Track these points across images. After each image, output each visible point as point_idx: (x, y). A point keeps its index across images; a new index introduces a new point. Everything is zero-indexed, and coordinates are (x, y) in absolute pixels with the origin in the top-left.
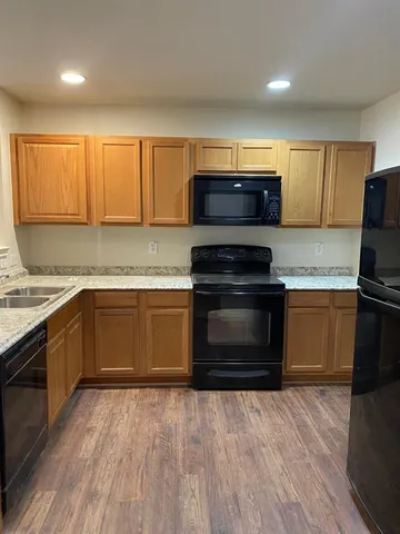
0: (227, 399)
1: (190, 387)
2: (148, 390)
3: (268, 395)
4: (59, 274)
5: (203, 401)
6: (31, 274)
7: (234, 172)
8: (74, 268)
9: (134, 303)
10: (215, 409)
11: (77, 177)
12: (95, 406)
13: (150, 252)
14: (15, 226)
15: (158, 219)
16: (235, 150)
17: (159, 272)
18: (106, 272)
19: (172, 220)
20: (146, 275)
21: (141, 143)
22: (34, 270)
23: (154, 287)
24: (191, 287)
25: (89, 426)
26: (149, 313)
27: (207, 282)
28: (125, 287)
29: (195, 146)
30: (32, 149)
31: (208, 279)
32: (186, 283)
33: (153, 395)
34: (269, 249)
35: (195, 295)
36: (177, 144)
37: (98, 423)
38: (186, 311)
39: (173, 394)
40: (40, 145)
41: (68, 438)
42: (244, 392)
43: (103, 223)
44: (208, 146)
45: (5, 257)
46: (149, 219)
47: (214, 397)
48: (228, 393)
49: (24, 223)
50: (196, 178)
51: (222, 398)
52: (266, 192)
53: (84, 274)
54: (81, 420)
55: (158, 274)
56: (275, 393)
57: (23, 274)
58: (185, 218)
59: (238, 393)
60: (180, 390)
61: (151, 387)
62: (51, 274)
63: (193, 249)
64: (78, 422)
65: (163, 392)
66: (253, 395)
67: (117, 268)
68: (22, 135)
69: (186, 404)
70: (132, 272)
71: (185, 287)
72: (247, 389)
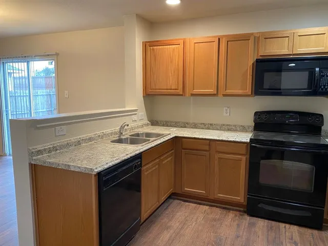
0: (271, 227)
1: (245, 212)
2: (214, 208)
3: (308, 232)
4: (167, 126)
5: (252, 225)
6: (152, 125)
7: (290, 55)
8: (176, 123)
9: (207, 148)
10: (260, 233)
11: (178, 65)
12: (177, 212)
13: (225, 114)
14: (143, 96)
15: (229, 91)
16: (291, 38)
17: (229, 128)
18: (195, 126)
19: (240, 92)
20: (221, 130)
21: (219, 39)
22: (154, 123)
23: (221, 139)
24: (248, 141)
25: (169, 225)
26: (217, 156)
27: (261, 138)
28: (201, 137)
29: (259, 38)
30: (153, 49)
31: (264, 136)
32: (246, 137)
33: (217, 212)
34: (322, 116)
35: (252, 147)
36: (244, 38)
37: (175, 224)
38: (244, 158)
39: (231, 215)
40: (158, 47)
41: (155, 229)
42: (288, 226)
43: (192, 95)
44: (269, 37)
45: (136, 114)
46: (222, 91)
47: (261, 224)
48: (274, 223)
49: (149, 95)
50: (258, 61)
51: (268, 226)
52: (317, 69)
53: (181, 127)
54: (166, 220)
55: (229, 130)
56: (315, 232)
57: (147, 125)
58: (248, 90)
59: (282, 225)
60: (238, 213)
61: (217, 207)
62: (163, 125)
63: (256, 113)
64: (163, 221)
65: (225, 212)
66: (295, 229)
67: (201, 124)
68: (149, 42)
69: (238, 225)
70: (211, 127)
71: (244, 140)
72: (291, 224)
